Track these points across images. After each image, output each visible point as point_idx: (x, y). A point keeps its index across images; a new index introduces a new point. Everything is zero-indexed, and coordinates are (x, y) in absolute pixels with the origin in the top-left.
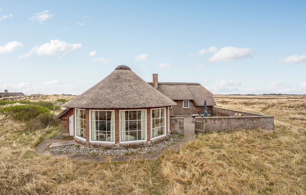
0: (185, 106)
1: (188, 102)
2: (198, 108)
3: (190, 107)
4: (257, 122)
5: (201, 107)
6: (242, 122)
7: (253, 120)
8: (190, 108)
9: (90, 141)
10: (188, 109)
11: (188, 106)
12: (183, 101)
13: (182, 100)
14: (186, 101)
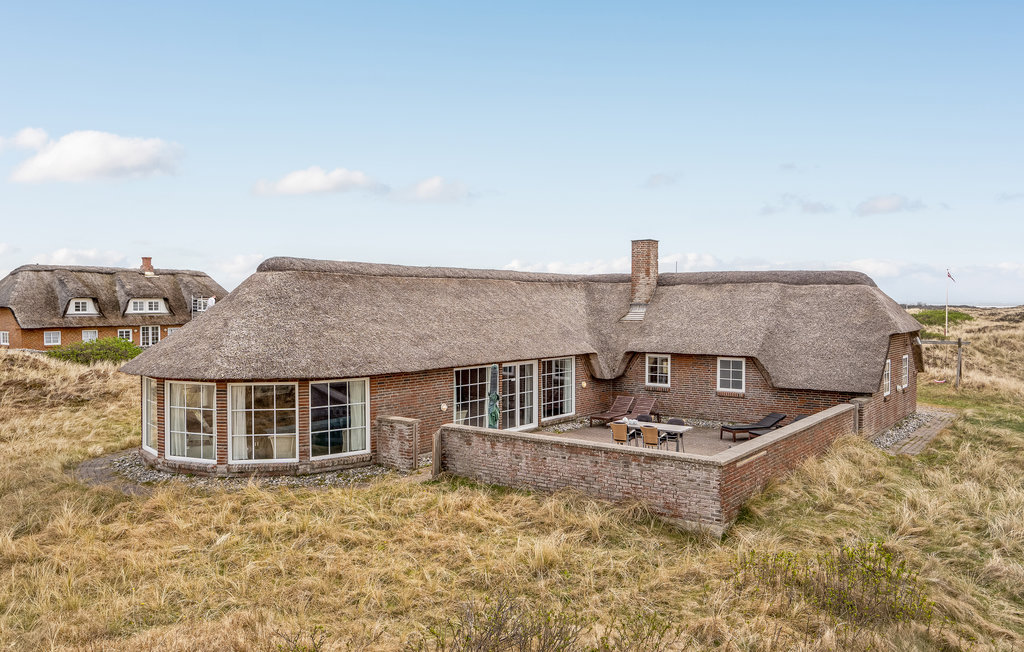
0: (724, 384)
1: (738, 365)
2: (786, 397)
3: (747, 389)
4: (646, 476)
5: (804, 396)
6: (586, 464)
7: (627, 465)
8: (750, 395)
9: (168, 457)
10: (737, 396)
11: (738, 385)
12: (719, 359)
13: (715, 357)
14: (731, 359)
